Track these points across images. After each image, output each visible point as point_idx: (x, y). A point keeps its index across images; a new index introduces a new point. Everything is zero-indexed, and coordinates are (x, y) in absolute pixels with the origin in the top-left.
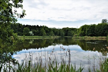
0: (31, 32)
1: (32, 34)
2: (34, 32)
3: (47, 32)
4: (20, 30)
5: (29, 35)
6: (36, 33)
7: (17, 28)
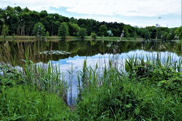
0: (110, 32)
1: (111, 35)
2: (113, 32)
3: (130, 31)
4: (95, 28)
5: (107, 35)
6: (116, 32)
7: (91, 26)
